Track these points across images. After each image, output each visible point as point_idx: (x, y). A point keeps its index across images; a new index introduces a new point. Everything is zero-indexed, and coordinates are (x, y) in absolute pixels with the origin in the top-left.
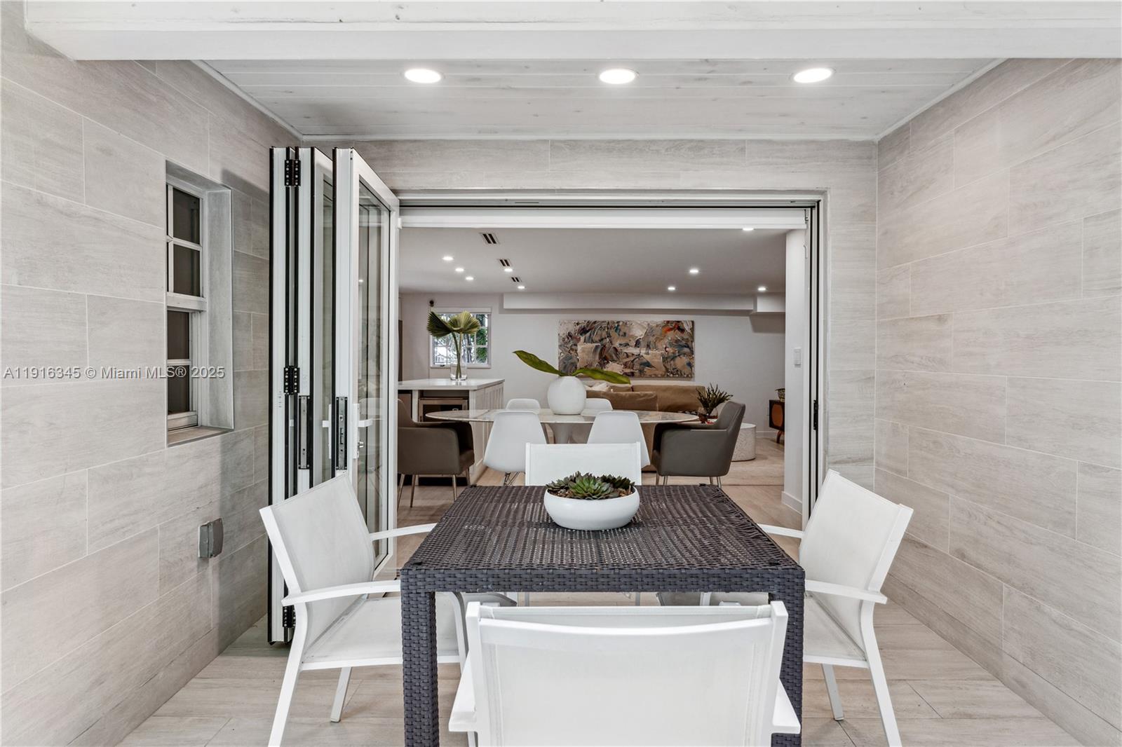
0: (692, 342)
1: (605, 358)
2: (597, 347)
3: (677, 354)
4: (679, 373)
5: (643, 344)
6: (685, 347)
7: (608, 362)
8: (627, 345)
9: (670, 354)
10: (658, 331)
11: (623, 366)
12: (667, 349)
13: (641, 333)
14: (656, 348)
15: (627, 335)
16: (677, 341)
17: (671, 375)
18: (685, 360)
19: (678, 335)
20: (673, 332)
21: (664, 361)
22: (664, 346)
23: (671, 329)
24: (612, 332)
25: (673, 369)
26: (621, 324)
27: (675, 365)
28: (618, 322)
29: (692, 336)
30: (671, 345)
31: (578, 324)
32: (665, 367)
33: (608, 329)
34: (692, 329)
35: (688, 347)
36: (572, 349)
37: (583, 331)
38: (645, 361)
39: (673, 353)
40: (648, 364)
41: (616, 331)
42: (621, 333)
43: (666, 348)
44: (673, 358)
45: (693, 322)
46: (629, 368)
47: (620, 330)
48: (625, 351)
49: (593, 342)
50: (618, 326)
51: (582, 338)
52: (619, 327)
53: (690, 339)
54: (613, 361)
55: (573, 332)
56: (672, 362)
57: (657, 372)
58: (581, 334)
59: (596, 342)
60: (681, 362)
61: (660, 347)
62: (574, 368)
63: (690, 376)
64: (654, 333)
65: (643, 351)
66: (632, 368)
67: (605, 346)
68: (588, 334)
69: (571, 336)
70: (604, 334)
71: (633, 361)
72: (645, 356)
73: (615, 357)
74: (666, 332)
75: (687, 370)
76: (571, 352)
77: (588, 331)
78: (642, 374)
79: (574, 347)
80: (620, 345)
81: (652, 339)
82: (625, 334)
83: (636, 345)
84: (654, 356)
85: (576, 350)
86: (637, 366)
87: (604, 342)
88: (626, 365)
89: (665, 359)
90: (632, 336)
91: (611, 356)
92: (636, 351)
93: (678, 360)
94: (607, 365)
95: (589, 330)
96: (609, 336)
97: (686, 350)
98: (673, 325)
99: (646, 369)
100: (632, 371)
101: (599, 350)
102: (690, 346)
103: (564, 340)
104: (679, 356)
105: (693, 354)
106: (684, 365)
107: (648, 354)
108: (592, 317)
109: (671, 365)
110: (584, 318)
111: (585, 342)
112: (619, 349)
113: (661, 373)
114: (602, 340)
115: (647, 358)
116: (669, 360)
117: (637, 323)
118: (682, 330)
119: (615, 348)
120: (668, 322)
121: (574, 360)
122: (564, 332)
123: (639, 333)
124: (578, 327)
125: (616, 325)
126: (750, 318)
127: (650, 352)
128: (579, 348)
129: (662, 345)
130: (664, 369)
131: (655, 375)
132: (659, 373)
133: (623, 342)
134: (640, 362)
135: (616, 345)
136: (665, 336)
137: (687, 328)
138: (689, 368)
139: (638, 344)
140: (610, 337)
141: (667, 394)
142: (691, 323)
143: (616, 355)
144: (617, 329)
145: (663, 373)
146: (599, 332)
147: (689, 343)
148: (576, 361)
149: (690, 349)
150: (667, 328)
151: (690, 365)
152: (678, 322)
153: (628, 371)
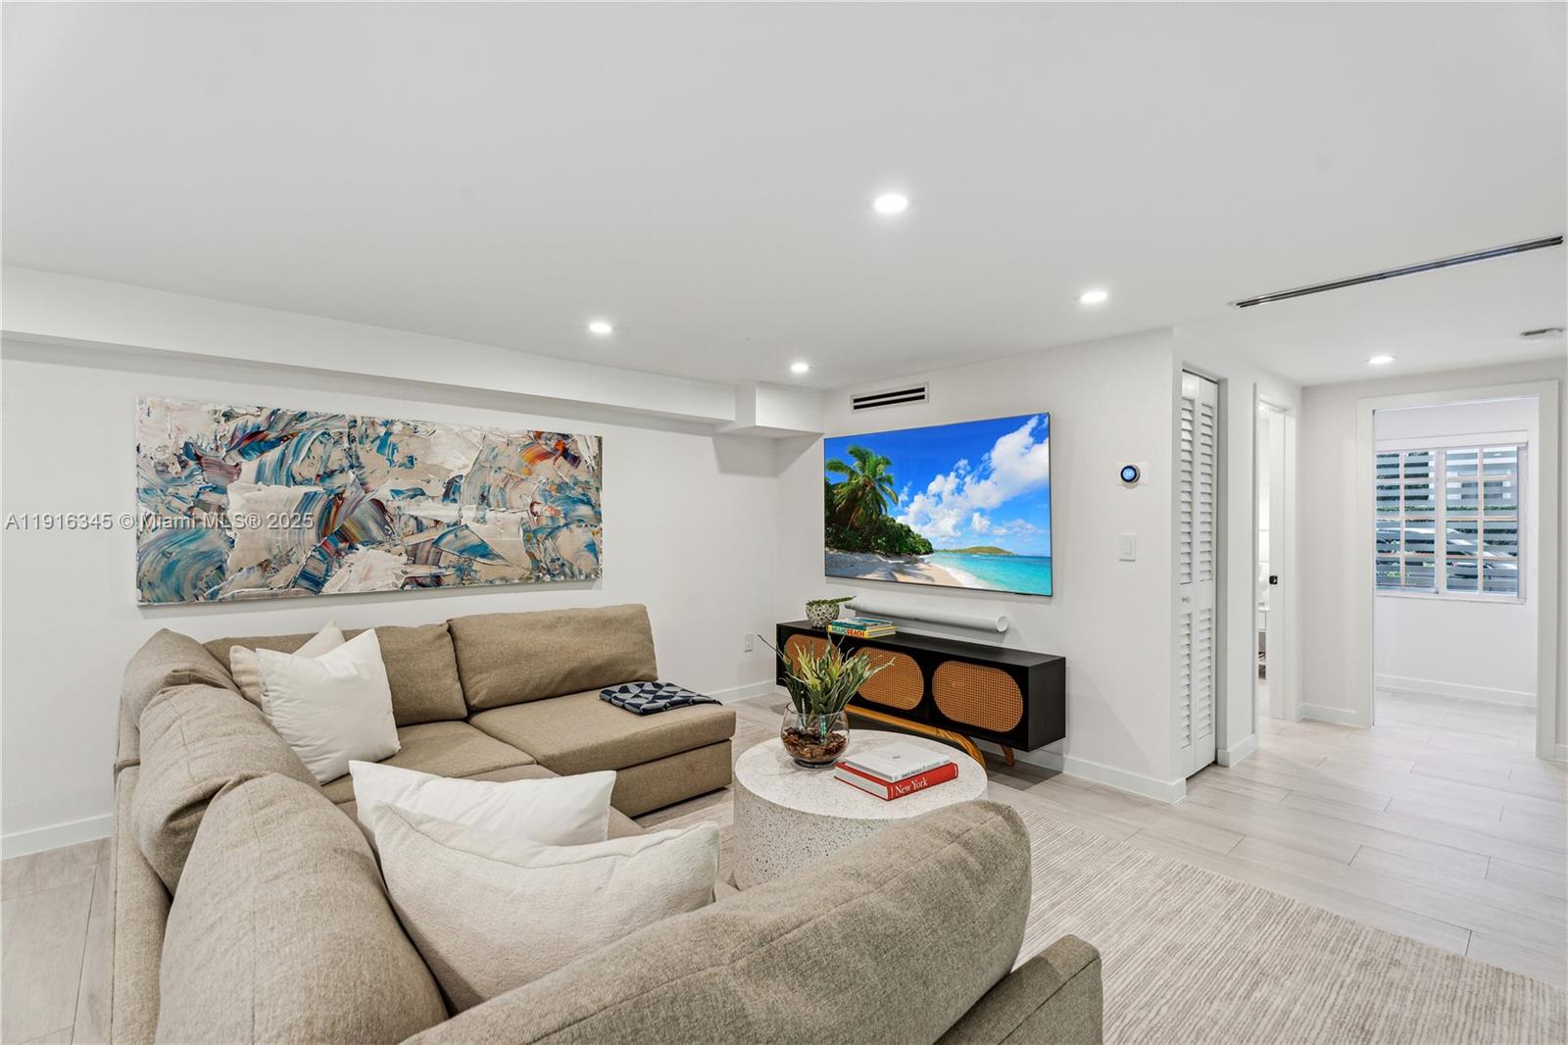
0: (598, 489)
1: (343, 535)
2: (309, 499)
3: (562, 522)
4: (567, 570)
5: (468, 491)
6: (582, 502)
7: (351, 547)
8: (417, 493)
9: (544, 522)
10: (512, 459)
11: (404, 558)
12: (536, 508)
13: (460, 463)
14: (505, 504)
15: (418, 465)
16: (561, 487)
17: (548, 578)
18: (578, 536)
19: (561, 470)
20: (550, 462)
21: (527, 540)
22: (530, 502)
23: (544, 456)
24: (367, 454)
25: (553, 561)
26: (397, 428)
27: (556, 549)
28: (386, 423)
29: (598, 477)
30: (546, 494)
31: (228, 416)
32: (531, 555)
33: (352, 440)
34: (598, 458)
35: (588, 503)
36: (206, 507)
37: (253, 441)
38: (474, 540)
39: (552, 518)
40: (483, 551)
41: (380, 449)
42: (398, 458)
43: (532, 505)
44: (552, 533)
45: (600, 440)
46: (426, 563)
47: (394, 448)
48: (415, 514)
49: (292, 480)
50: (388, 434)
51: (249, 467)
52: (391, 439)
53: (592, 482)
54: (370, 542)
55: (206, 445)
56: (549, 543)
57: (508, 572)
58: (243, 453)
59: (307, 482)
60: (570, 542)
61: (515, 500)
62: (210, 571)
63: (593, 575)
64: (502, 461)
65: (469, 513)
66: (436, 564)
67: (339, 496)
68: (272, 455)
69: (198, 458)
70: (337, 457)
71: (436, 543)
72: (473, 526)
73: (376, 532)
74: (532, 462)
75: (585, 562)
76: (199, 513)
77: (272, 445)
78: (465, 577)
79: (211, 498)
80: (396, 492)
81: (494, 479)
82: (411, 460)
83: (446, 496)
84: (501, 528)
85: (221, 509)
86: (449, 558)
87: (337, 481)
88: (414, 555)
89: (530, 535)
90: (436, 469)
91: (364, 528)
92: (447, 513)
93: (563, 536)
94: (350, 558)
95: (280, 439)
96: (355, 464)
97: (584, 510)
98: (553, 443)
99: (478, 565)
100: (435, 570)
101: (317, 508)
102: (593, 502)
103: (162, 469)
104: (566, 525)
105: (600, 520)
106: (580, 550)
107: (483, 520)
108: (290, 400)
109: (545, 551)
110: (254, 401)
111: (258, 480)
112: (391, 506)
113: (521, 571)
114: (331, 474)
115: (480, 532)
116: (539, 536)
117: (448, 430)
118: (575, 460)
119: (379, 504)
120: (539, 435)
121: (213, 541)
122: (164, 443)
123: (458, 462)
124: (232, 425)
125: (382, 431)
126: (715, 443)
127: (489, 515)
128: (236, 499)
129: (523, 495)
130: (527, 562)
131: (502, 579)
132: (514, 573)
133: (405, 485)
134: (458, 544)
135: (383, 493)
136: (530, 473)
137: (586, 453)
138: (591, 556)
139: (451, 491)
140: (360, 467)
141: (562, 638)
142: (596, 444)
143: (383, 525)
144: (383, 443)
145: (527, 574)
146: (318, 449)
147: (592, 494)
148: (223, 546)
149: (593, 507)
150: (537, 449)
151: (593, 548)
152: (565, 436)
153: (422, 571)
